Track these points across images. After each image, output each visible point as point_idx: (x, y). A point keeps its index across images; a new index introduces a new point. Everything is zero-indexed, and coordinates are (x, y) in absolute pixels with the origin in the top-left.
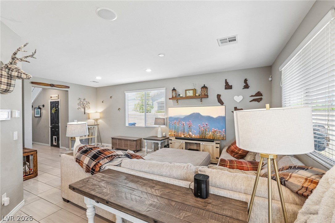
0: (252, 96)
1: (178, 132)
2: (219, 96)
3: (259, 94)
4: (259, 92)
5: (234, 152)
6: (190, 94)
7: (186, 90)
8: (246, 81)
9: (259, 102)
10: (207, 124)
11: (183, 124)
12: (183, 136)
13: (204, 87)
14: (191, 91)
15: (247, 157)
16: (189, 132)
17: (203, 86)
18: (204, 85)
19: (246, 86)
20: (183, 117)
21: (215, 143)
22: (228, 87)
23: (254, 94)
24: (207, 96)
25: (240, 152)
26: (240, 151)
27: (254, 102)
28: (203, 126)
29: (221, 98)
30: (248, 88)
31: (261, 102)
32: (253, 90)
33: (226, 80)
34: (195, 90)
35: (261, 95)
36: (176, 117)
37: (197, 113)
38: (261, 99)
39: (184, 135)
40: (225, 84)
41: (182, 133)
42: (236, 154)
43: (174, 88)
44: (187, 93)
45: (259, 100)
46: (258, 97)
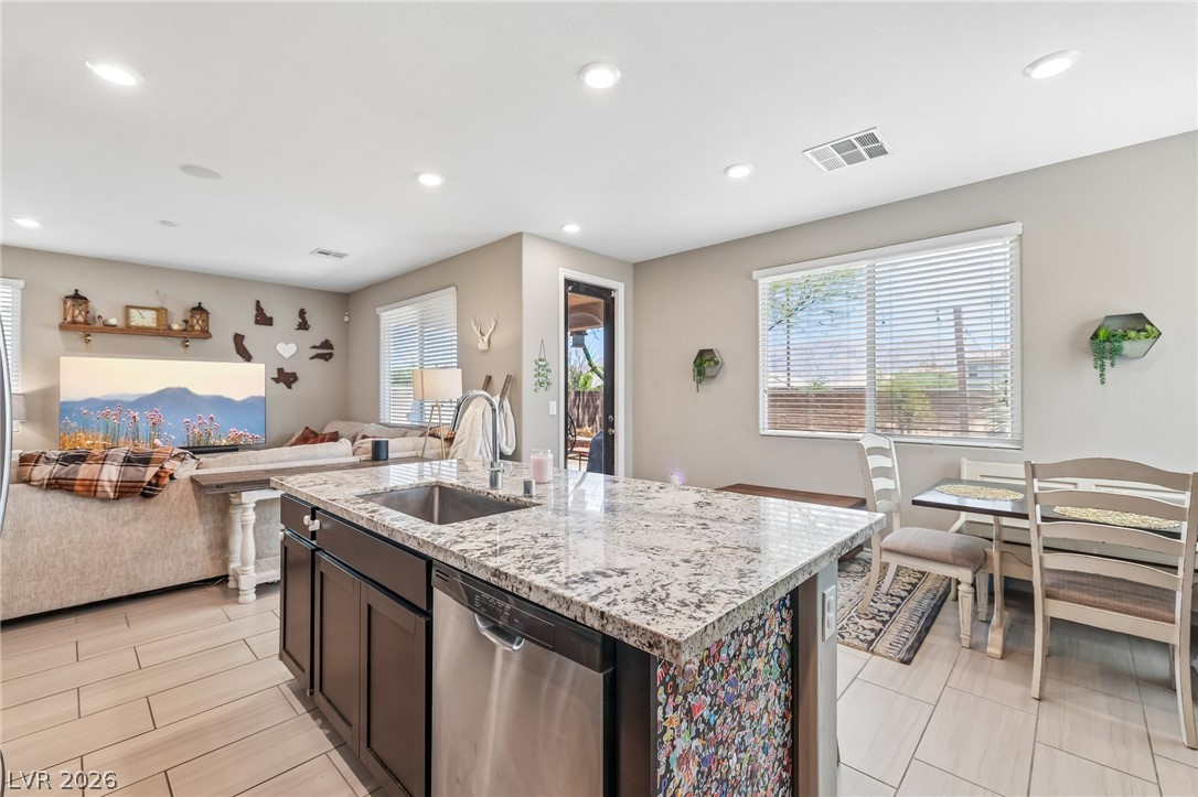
0: (314, 347)
2: (238, 339)
3: (327, 344)
4: (327, 341)
6: (147, 319)
7: (128, 307)
8: (302, 313)
9: (327, 360)
10: (211, 418)
11: (134, 417)
13: (199, 309)
14: (146, 311)
17: (196, 305)
18: (198, 304)
22: (263, 319)
23: (318, 344)
24: (205, 334)
27: (317, 360)
28: (200, 424)
29: (247, 343)
30: (307, 329)
31: (331, 360)
32: (316, 335)
33: (258, 302)
34: (161, 312)
35: (331, 347)
37: (180, 388)
38: (331, 355)
40: (255, 312)
43: (77, 291)
44: (132, 315)
45: (327, 357)
46: (325, 351)
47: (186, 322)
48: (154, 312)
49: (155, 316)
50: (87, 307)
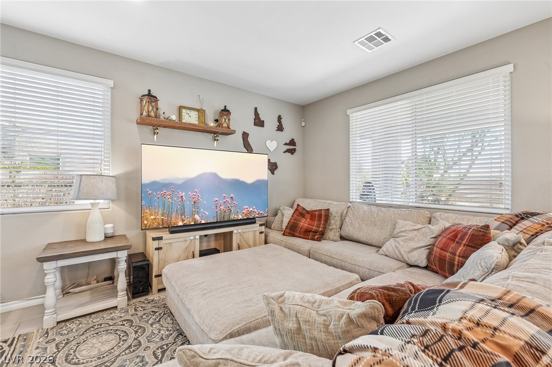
0: (286, 144)
1: (169, 215)
2: (245, 136)
3: (292, 143)
5: (311, 231)
6: (192, 117)
7: (181, 107)
8: (280, 118)
9: (292, 154)
10: (232, 197)
11: (182, 197)
12: (181, 224)
13: (224, 111)
14: (192, 112)
15: (326, 234)
16: (193, 215)
17: (223, 108)
18: (225, 106)
19: (280, 128)
20: (180, 182)
21: (258, 225)
23: (288, 142)
25: (321, 229)
26: (320, 227)
27: (287, 153)
28: (224, 202)
29: (250, 139)
30: (282, 130)
31: (294, 154)
32: (286, 136)
33: (256, 109)
34: (201, 112)
35: (295, 145)
36: (167, 182)
37: (211, 173)
38: (295, 150)
39: (183, 221)
40: (254, 116)
41: (180, 216)
42: (315, 234)
43: (149, 91)
44: (183, 114)
45: (292, 152)
46: (291, 147)
47: (217, 121)
48: (196, 113)
49: (197, 116)
50: (157, 105)
